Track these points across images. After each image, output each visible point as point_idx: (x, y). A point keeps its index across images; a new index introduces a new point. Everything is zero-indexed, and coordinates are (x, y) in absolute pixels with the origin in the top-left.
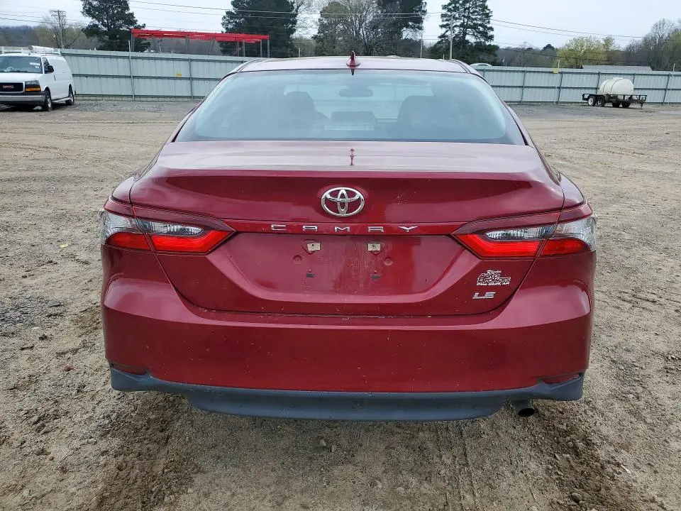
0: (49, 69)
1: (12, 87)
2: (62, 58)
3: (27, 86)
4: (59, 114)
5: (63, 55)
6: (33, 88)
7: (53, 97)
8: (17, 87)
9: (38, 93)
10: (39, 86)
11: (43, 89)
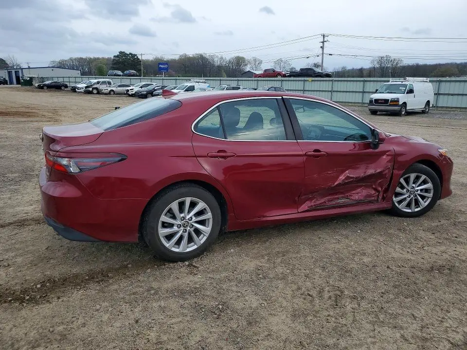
0: (411, 91)
1: (383, 101)
2: (430, 84)
3: (391, 101)
4: (410, 119)
5: (430, 81)
6: (395, 102)
7: (408, 108)
8: (386, 101)
9: (397, 105)
10: (398, 101)
11: (401, 103)
